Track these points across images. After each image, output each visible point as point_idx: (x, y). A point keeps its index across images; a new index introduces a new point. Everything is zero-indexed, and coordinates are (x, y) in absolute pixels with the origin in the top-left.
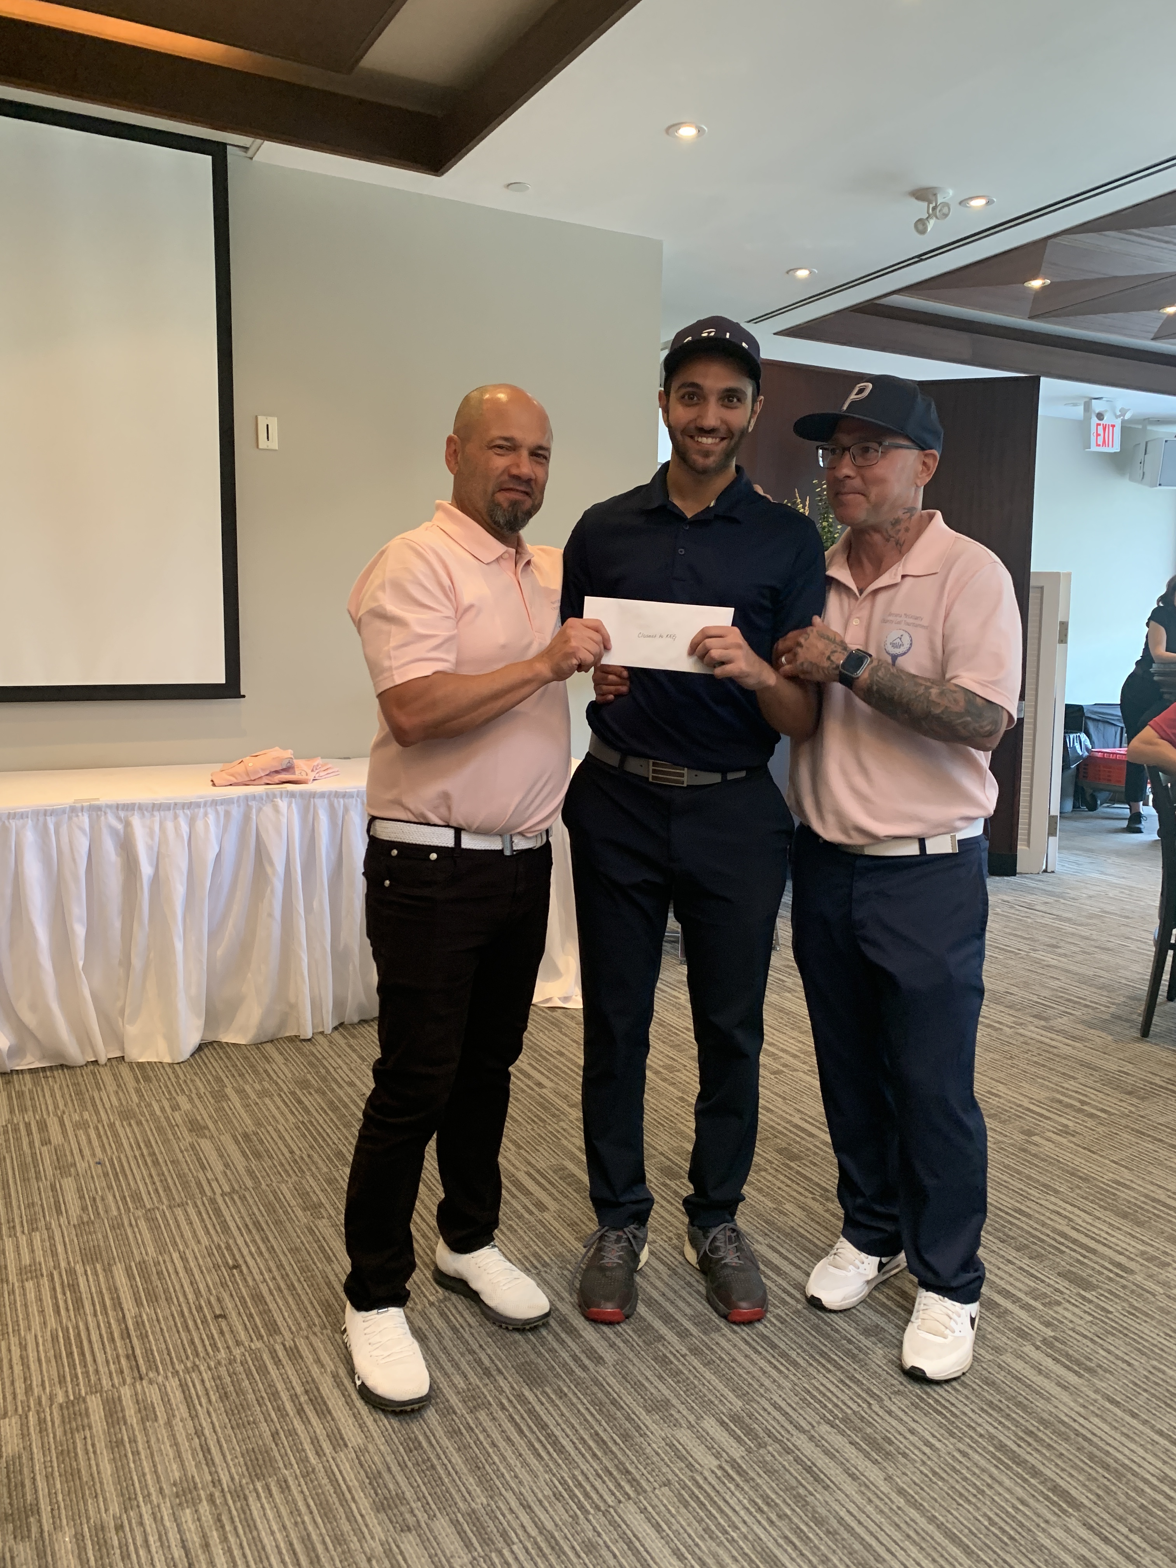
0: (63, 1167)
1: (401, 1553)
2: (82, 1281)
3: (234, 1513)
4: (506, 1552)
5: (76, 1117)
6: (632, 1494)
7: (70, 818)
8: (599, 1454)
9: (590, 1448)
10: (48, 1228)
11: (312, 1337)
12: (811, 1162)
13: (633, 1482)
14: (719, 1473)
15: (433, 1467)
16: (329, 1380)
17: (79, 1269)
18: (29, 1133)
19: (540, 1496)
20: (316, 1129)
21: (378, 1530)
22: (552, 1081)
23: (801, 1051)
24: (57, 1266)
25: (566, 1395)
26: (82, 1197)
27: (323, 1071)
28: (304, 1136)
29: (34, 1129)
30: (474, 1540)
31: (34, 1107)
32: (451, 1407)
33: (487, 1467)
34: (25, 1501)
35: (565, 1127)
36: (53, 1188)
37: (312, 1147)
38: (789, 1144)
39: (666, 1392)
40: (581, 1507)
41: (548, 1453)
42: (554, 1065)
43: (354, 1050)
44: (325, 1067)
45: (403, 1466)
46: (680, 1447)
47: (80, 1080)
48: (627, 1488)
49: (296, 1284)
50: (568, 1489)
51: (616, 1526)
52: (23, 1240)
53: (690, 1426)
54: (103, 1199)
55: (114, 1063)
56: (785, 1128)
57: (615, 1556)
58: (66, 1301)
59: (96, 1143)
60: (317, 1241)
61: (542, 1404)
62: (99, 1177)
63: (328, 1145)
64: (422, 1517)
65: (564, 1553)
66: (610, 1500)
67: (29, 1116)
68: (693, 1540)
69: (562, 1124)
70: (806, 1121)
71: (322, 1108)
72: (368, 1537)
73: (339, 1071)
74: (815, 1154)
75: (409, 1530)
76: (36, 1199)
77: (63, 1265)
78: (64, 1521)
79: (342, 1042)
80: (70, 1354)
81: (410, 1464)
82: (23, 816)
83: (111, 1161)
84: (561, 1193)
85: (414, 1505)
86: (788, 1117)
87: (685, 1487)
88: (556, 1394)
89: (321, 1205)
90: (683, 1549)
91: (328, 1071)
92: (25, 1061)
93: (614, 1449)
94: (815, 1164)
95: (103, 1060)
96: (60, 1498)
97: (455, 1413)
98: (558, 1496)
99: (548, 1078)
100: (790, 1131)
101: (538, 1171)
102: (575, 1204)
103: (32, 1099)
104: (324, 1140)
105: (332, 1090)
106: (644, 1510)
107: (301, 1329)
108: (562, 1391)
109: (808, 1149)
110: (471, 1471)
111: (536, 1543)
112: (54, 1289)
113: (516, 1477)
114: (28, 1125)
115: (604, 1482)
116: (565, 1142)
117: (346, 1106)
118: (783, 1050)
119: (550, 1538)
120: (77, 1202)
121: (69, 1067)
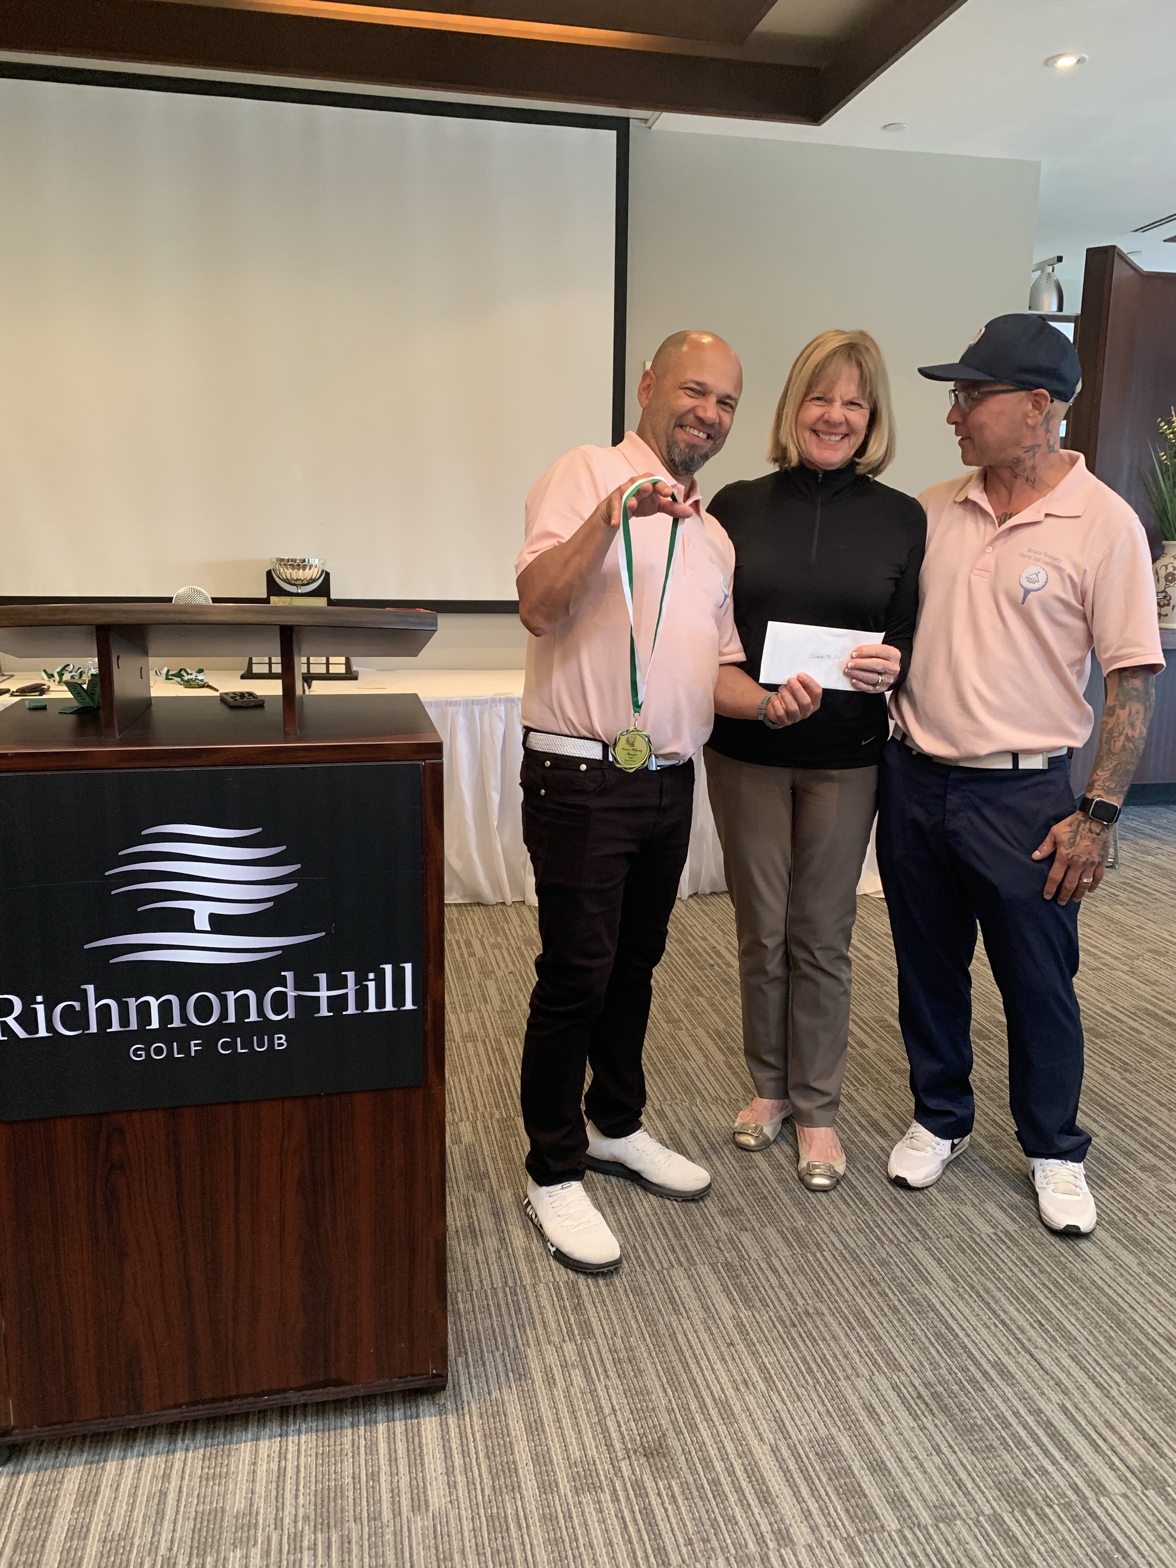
0: (486, 973)
1: (740, 1242)
2: (506, 1047)
3: (621, 1200)
4: (818, 1255)
5: (492, 940)
6: (921, 1239)
7: (491, 708)
8: (897, 1211)
9: (890, 1206)
10: (479, 1011)
11: (674, 1106)
12: (1116, 1041)
13: (922, 1231)
14: (994, 1237)
15: (766, 1198)
16: (688, 1135)
17: (503, 1039)
18: (460, 948)
19: (847, 1227)
20: (676, 967)
21: (723, 1227)
22: (879, 955)
23: (1124, 954)
24: (488, 1036)
25: (873, 1171)
26: (501, 994)
27: (680, 927)
28: (666, 972)
29: (463, 945)
30: (794, 1244)
31: (461, 930)
32: (781, 1165)
33: (807, 1204)
34: (479, 1170)
35: (888, 990)
36: (480, 985)
37: (673, 980)
38: (1097, 1025)
39: (956, 1181)
40: (878, 1239)
41: (856, 1204)
42: (882, 943)
43: (707, 915)
44: (682, 924)
45: (742, 1194)
46: (963, 1217)
47: (493, 915)
48: (917, 1234)
49: (662, 1071)
50: (869, 1227)
51: (905, 1255)
52: (463, 1017)
53: (974, 1205)
54: (516, 997)
55: (517, 905)
56: (1095, 1013)
57: (902, 1271)
58: (496, 1059)
59: (508, 959)
60: (678, 1044)
61: (853, 1174)
62: (512, 982)
63: (686, 980)
64: (757, 1226)
65: (863, 1263)
66: (902, 1239)
67: (458, 936)
68: (967, 1273)
69: (885, 988)
70: (1117, 1009)
71: (681, 954)
72: (717, 1229)
73: (694, 928)
74: (1121, 1035)
75: (746, 1230)
76: (469, 991)
77: (492, 1036)
78: (506, 1185)
79: (696, 907)
80: (502, 1091)
81: (748, 1193)
82: (456, 704)
83: (520, 972)
84: (881, 1037)
85: (751, 1217)
86: (1100, 1004)
87: (964, 1241)
88: (865, 1169)
89: (680, 1020)
90: (956, 1276)
91: (684, 927)
92: (451, 898)
93: (909, 1209)
94: (1119, 1043)
95: (509, 901)
96: (503, 1172)
97: (783, 1168)
98: (861, 1231)
99: (876, 952)
100: (1100, 1016)
101: (862, 1020)
102: (892, 1047)
103: (459, 924)
104: (683, 976)
105: (688, 942)
106: (929, 1249)
107: (666, 1099)
108: (869, 1168)
109: (1114, 1031)
110: (794, 1204)
111: (842, 1253)
112: (487, 1050)
113: (829, 1213)
114: (458, 942)
115: (898, 1228)
116: (888, 1002)
117: (700, 954)
118: (1105, 952)
119: (852, 1252)
120: (498, 997)
121: (483, 905)
